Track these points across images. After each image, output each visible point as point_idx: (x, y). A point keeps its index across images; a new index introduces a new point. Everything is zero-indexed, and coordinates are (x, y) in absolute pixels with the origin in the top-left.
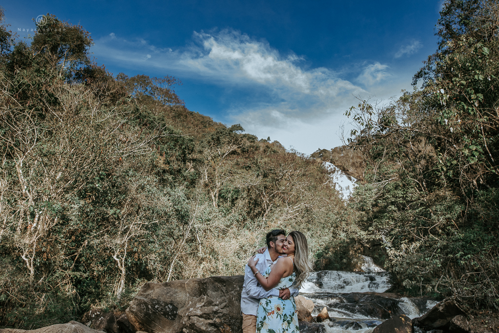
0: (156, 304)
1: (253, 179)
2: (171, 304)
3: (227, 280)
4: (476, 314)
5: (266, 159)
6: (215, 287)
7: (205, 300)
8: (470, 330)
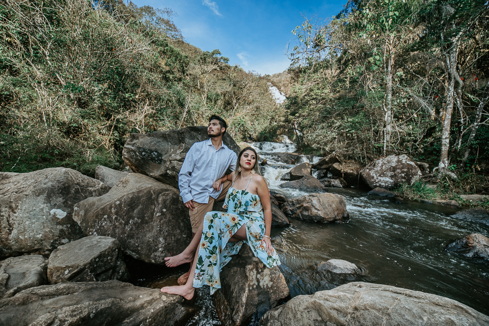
0: (143, 151)
1: (228, 87)
2: (156, 151)
3: (202, 129)
4: (346, 162)
5: (235, 74)
6: (191, 136)
7: (183, 147)
8: (341, 170)
